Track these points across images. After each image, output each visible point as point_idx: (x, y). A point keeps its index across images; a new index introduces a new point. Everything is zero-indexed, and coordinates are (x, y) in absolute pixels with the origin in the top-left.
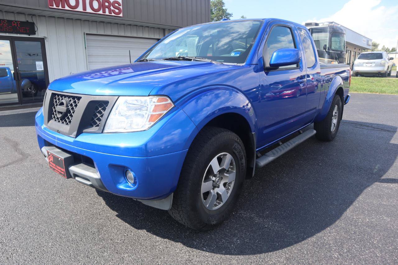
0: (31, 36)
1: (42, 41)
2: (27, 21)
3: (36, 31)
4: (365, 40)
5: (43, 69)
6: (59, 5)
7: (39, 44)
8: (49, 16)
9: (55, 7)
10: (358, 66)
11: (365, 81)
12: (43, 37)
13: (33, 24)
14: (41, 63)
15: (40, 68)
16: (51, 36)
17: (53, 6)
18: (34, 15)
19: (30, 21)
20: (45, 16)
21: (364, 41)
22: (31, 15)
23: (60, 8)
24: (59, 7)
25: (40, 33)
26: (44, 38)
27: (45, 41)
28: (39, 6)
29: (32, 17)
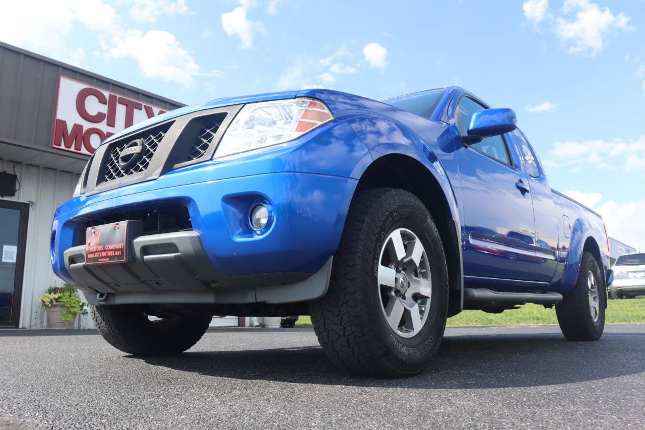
0: (5, 198)
1: (24, 209)
2: (5, 172)
3: (16, 191)
4: (623, 248)
5: (14, 261)
6: (71, 145)
7: (17, 213)
8: (46, 166)
9: (63, 147)
10: (619, 278)
11: (640, 304)
12: (28, 202)
13: (14, 178)
14: (14, 249)
15: (9, 258)
16: (42, 202)
17: (60, 145)
18: (18, 163)
19: (9, 171)
20: (38, 166)
21: (620, 249)
22: (13, 162)
23: (72, 149)
24: (70, 148)
25: (22, 195)
26: (28, 204)
27: (31, 209)
28: (35, 143)
29: (14, 166)
